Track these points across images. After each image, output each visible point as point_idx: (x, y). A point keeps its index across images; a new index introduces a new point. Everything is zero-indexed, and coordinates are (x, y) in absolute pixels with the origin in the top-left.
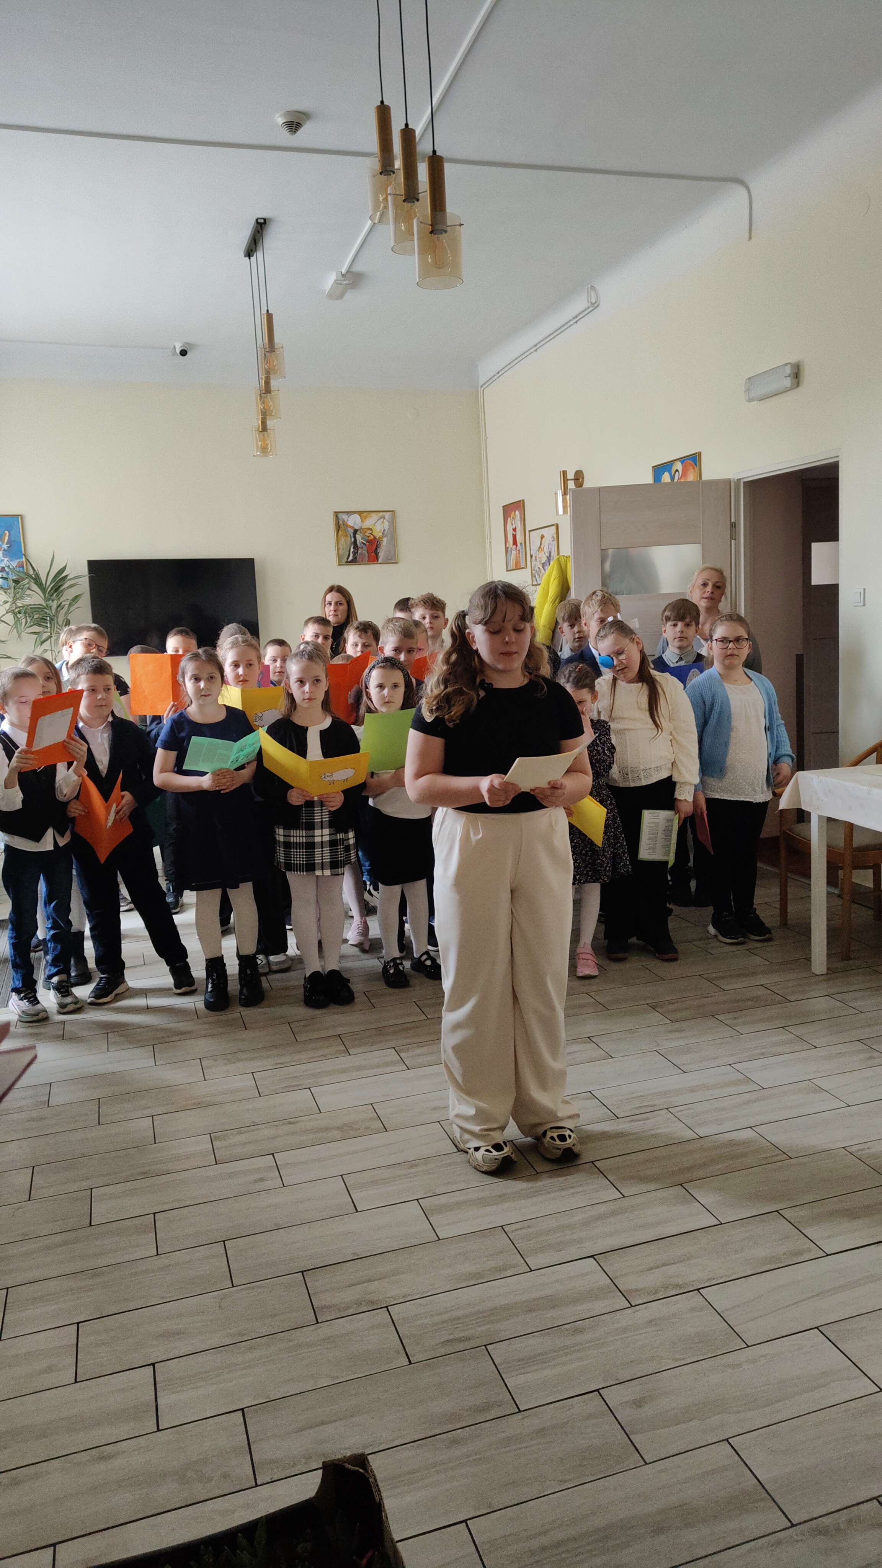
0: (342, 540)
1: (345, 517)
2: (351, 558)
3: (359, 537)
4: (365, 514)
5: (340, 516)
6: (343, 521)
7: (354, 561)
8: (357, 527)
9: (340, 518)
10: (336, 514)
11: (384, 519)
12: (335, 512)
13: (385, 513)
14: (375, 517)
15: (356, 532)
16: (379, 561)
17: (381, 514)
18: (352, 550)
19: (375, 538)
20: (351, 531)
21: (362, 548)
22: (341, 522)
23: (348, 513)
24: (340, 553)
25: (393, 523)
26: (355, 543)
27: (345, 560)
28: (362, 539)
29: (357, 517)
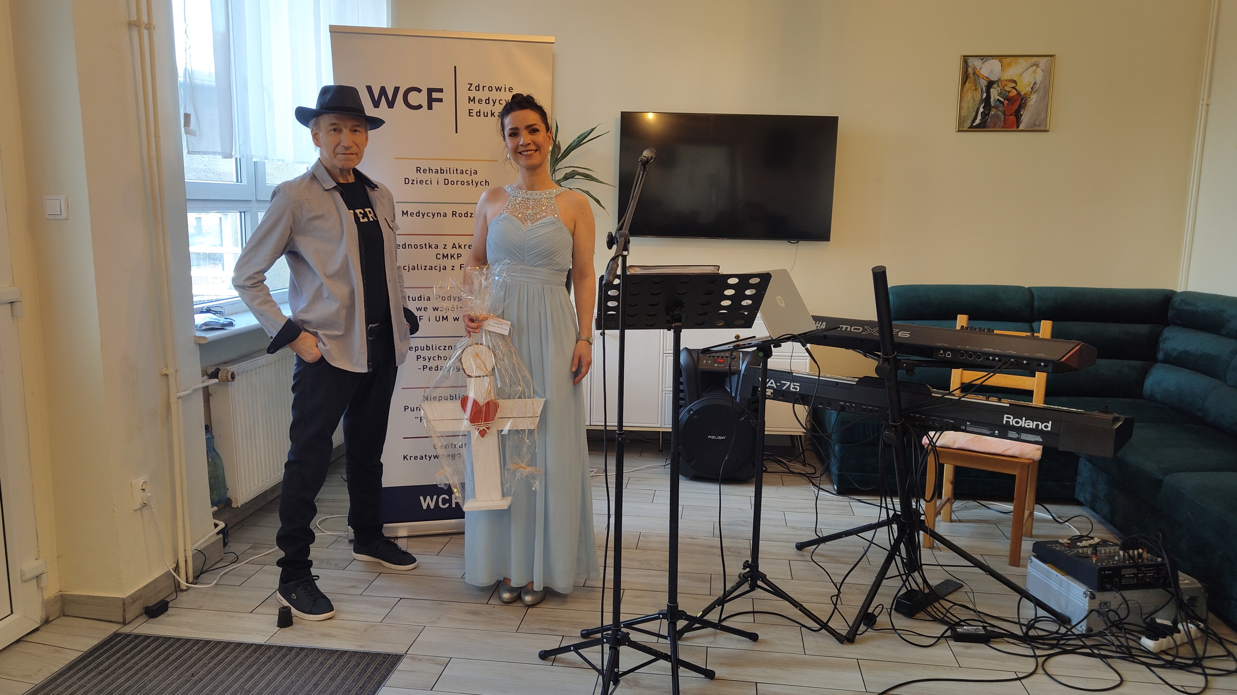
0: (969, 96)
1: (977, 63)
2: (978, 121)
3: (994, 94)
4: (1009, 60)
5: (971, 61)
6: (974, 69)
7: (983, 126)
8: (994, 78)
9: (970, 64)
10: (965, 59)
11: (1037, 66)
12: (964, 56)
13: (1041, 58)
14: (1024, 63)
15: (990, 84)
16: (1021, 128)
17: (1034, 60)
18: (981, 110)
19: (1019, 93)
20: (984, 83)
21: (997, 107)
22: (970, 70)
23: (984, 58)
24: (963, 114)
25: (1049, 73)
26: (987, 101)
27: (969, 123)
28: (999, 95)
29: (996, 63)
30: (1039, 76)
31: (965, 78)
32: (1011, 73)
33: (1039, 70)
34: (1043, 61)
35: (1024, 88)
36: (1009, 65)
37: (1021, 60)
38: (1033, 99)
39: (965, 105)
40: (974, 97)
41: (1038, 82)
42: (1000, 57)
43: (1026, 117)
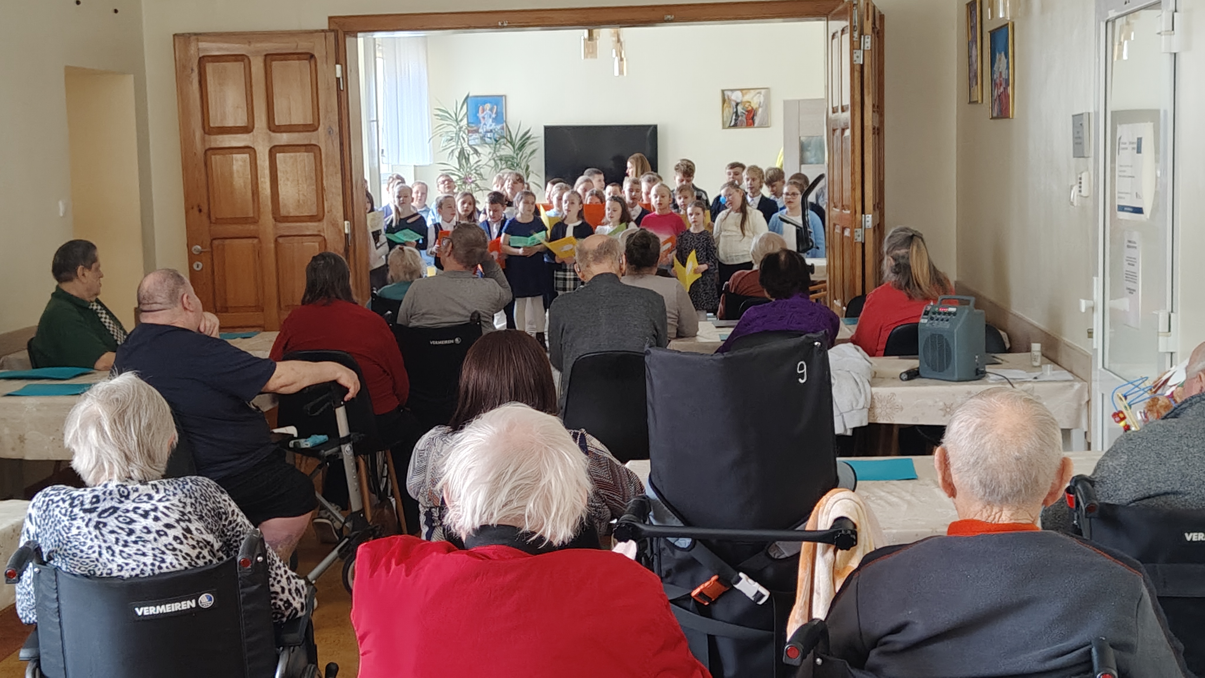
0: (727, 110)
2: (733, 123)
3: (740, 108)
4: (746, 91)
5: (726, 92)
6: (728, 97)
7: (735, 126)
8: (739, 101)
9: (725, 94)
10: (723, 91)
11: (761, 94)
12: (722, 90)
13: (761, 90)
14: (753, 93)
15: (737, 104)
16: (756, 125)
17: (758, 91)
18: (734, 117)
19: (753, 109)
20: (734, 104)
21: (742, 116)
22: (726, 98)
23: (732, 90)
24: (725, 119)
25: (767, 97)
26: (736, 112)
27: (728, 125)
28: (743, 109)
29: (739, 93)
30: (762, 99)
31: (724, 101)
32: (747, 98)
33: (762, 96)
34: (763, 91)
35: (754, 105)
36: (746, 93)
37: (752, 91)
38: (760, 110)
39: (725, 115)
40: (729, 111)
41: (762, 101)
42: (741, 90)
43: (757, 120)
